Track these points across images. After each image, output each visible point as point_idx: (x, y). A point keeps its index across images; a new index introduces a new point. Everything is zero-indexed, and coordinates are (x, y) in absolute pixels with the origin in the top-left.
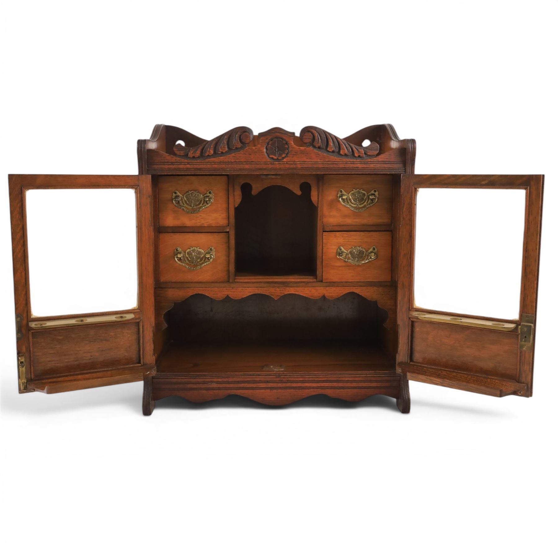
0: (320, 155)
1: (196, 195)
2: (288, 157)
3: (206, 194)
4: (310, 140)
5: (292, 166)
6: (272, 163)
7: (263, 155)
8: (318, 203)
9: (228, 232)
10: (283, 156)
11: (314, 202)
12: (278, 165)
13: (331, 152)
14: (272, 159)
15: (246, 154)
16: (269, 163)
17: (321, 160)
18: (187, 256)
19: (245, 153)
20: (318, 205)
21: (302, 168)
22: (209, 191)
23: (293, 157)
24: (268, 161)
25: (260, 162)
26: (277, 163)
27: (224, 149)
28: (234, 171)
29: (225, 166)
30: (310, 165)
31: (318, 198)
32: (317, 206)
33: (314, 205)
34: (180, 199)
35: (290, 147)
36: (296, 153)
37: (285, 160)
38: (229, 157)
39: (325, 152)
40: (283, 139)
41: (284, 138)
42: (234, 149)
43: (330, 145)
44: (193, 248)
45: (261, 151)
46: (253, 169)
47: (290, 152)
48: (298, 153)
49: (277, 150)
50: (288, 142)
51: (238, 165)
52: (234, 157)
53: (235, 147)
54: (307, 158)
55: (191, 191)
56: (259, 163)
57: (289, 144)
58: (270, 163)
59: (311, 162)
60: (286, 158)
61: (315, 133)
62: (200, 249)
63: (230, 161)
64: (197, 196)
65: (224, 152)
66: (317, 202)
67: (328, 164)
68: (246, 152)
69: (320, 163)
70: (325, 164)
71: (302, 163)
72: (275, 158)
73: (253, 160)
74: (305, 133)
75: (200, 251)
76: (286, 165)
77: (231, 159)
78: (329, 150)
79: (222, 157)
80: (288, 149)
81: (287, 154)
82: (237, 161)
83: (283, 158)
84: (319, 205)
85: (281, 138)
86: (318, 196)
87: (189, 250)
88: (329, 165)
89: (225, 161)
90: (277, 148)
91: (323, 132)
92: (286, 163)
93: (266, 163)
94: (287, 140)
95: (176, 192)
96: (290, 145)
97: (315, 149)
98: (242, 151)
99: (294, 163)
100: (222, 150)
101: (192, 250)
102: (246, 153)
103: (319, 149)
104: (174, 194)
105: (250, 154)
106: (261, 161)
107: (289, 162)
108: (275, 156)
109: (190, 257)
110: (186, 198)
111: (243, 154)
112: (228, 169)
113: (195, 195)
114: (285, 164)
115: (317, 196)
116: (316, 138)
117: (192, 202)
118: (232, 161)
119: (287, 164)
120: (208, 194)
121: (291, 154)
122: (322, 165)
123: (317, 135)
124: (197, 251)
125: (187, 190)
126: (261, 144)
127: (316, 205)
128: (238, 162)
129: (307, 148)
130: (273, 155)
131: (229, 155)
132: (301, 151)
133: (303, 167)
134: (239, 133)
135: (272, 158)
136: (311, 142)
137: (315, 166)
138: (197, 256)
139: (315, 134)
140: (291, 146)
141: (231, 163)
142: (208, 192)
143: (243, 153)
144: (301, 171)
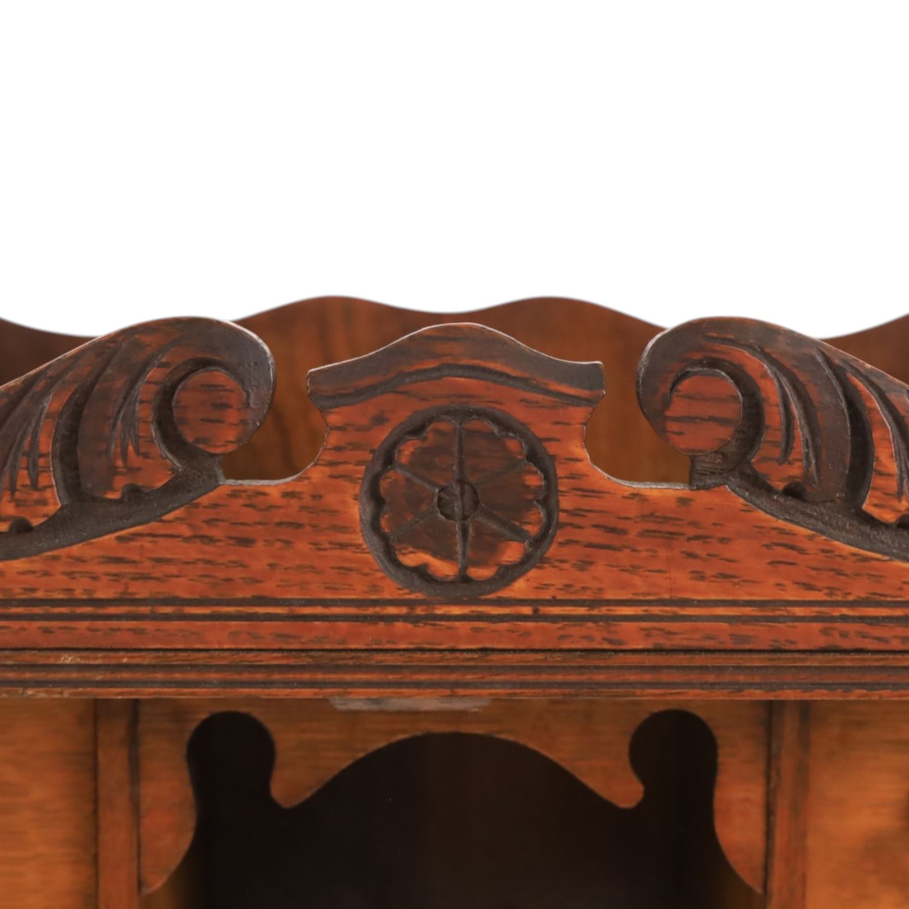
0: (802, 551)
2: (543, 560)
4: (725, 433)
5: (577, 637)
6: (419, 611)
7: (342, 546)
8: (767, 869)
10: (512, 553)
11: (736, 861)
12: (463, 627)
13: (887, 526)
14: (417, 581)
15: (211, 540)
16: (392, 610)
17: (809, 587)
19: (207, 531)
20: (765, 885)
21: (659, 650)
23: (585, 565)
24: (387, 596)
25: (324, 603)
26: (456, 610)
27: (36, 495)
28: (109, 676)
29: (47, 631)
30: (724, 625)
31: (769, 834)
32: (759, 890)
33: (738, 880)
35: (563, 485)
36: (613, 530)
37: (520, 587)
38: (80, 560)
39: (842, 529)
40: (507, 426)
41: (519, 414)
42: (111, 496)
43: (881, 474)
45: (334, 512)
46: (265, 659)
47: (561, 526)
48: (623, 532)
49: (457, 508)
50: (552, 448)
51: (148, 625)
52: (120, 560)
53: (120, 482)
54: (699, 576)
56: (319, 610)
57: (553, 458)
58: (404, 610)
59: (734, 603)
60: (533, 573)
61: (764, 375)
63: (79, 594)
65: (36, 522)
66: (759, 859)
67: (862, 619)
68: (210, 522)
69: (799, 611)
70: (844, 618)
71: (656, 610)
72: (444, 568)
73: (269, 588)
74: (684, 375)
76: (531, 625)
77: (95, 578)
78: (875, 512)
79: (19, 564)
80: (545, 502)
81: (542, 539)
82: (142, 590)
83: (508, 574)
84: (775, 884)
85: (496, 420)
86: (769, 811)
88: (877, 632)
89: (39, 594)
90: (457, 490)
91: (828, 371)
92: (527, 610)
93: (371, 611)
94: (541, 428)
96: (561, 472)
97: (763, 501)
98: (177, 513)
99: (595, 612)
100: (19, 504)
102: (216, 532)
103: (791, 502)
105: (246, 542)
106: (328, 596)
107: (554, 602)
108: (447, 555)
111: (187, 539)
112: (68, 659)
114: (525, 618)
115: (757, 814)
116: (774, 416)
118: (100, 595)
119: (536, 617)
121: (569, 542)
122: (817, 626)
123: (776, 398)
126: (331, 464)
127: (750, 877)
128: (144, 602)
129: (704, 498)
130: (425, 549)
131: (76, 549)
132: (651, 516)
133: (667, 643)
134: (153, 373)
135: (422, 573)
136: (732, 449)
137: (763, 636)
139: (762, 383)
140: (572, 477)
141: (88, 610)
143: (186, 531)
144: (647, 677)
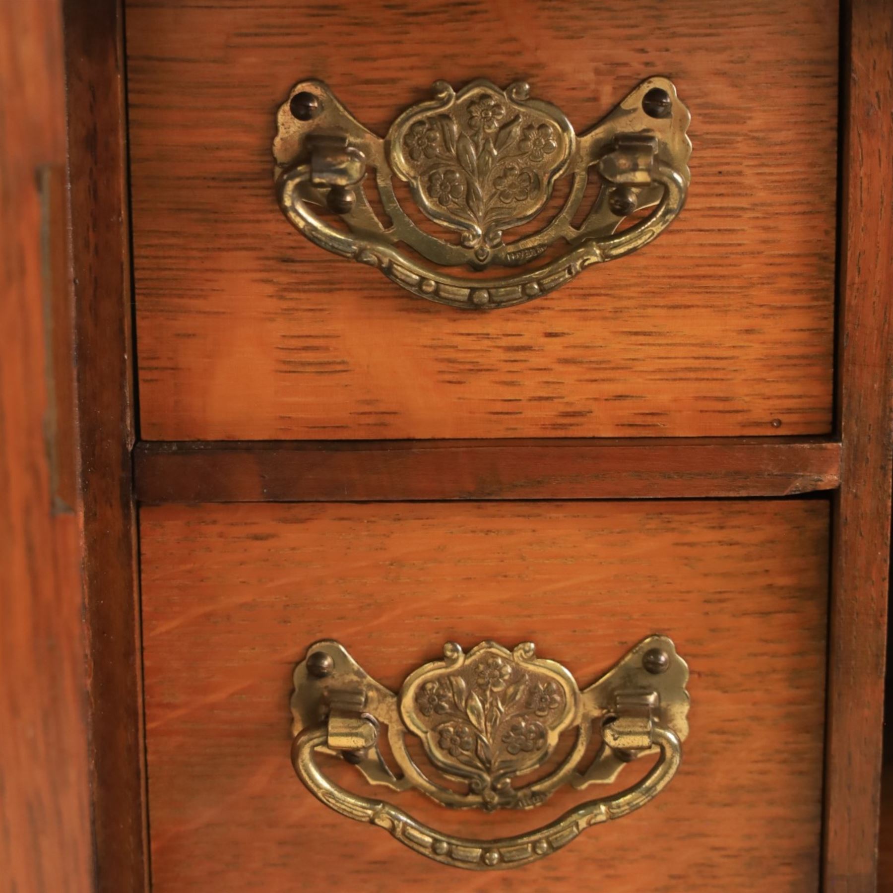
1: (517, 130)
3: (615, 111)
9: (831, 496)
18: (416, 725)
22: (646, 88)
34: (356, 168)
44: (479, 652)
55: (460, 87)
62: (540, 654)
64: (525, 138)
75: (548, 681)
87: (431, 671)
95: (305, 97)
101: (462, 672)
104: (284, 116)
109: (441, 736)
110: (410, 156)
113: (506, 125)
117: (470, 193)
120: (639, 122)
124: (518, 676)
125: (421, 79)
138: (515, 728)
142: (635, 101)
